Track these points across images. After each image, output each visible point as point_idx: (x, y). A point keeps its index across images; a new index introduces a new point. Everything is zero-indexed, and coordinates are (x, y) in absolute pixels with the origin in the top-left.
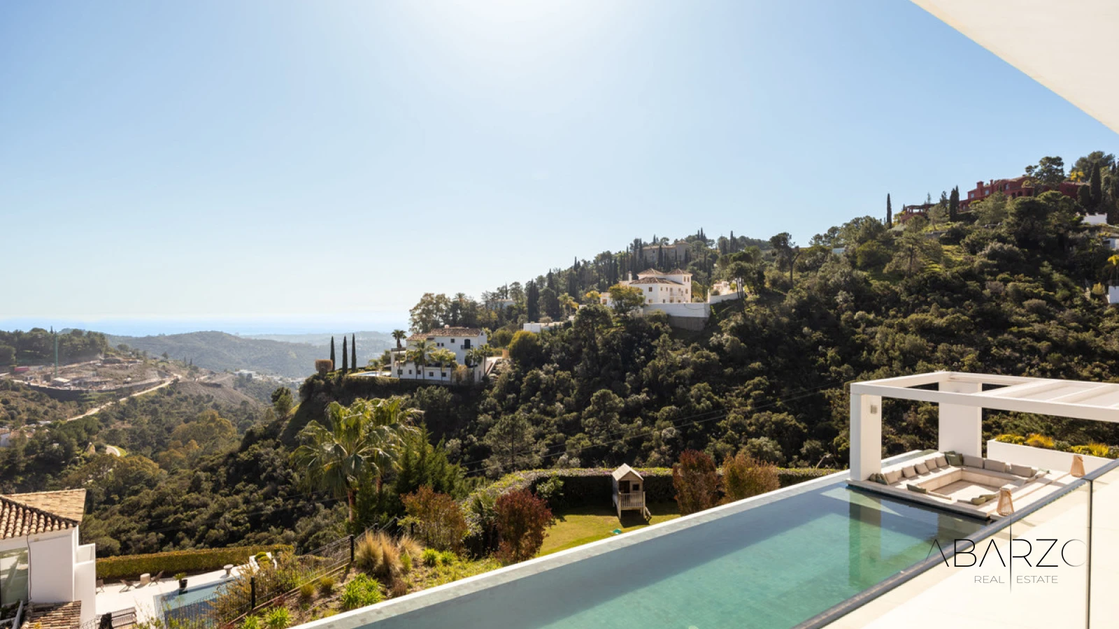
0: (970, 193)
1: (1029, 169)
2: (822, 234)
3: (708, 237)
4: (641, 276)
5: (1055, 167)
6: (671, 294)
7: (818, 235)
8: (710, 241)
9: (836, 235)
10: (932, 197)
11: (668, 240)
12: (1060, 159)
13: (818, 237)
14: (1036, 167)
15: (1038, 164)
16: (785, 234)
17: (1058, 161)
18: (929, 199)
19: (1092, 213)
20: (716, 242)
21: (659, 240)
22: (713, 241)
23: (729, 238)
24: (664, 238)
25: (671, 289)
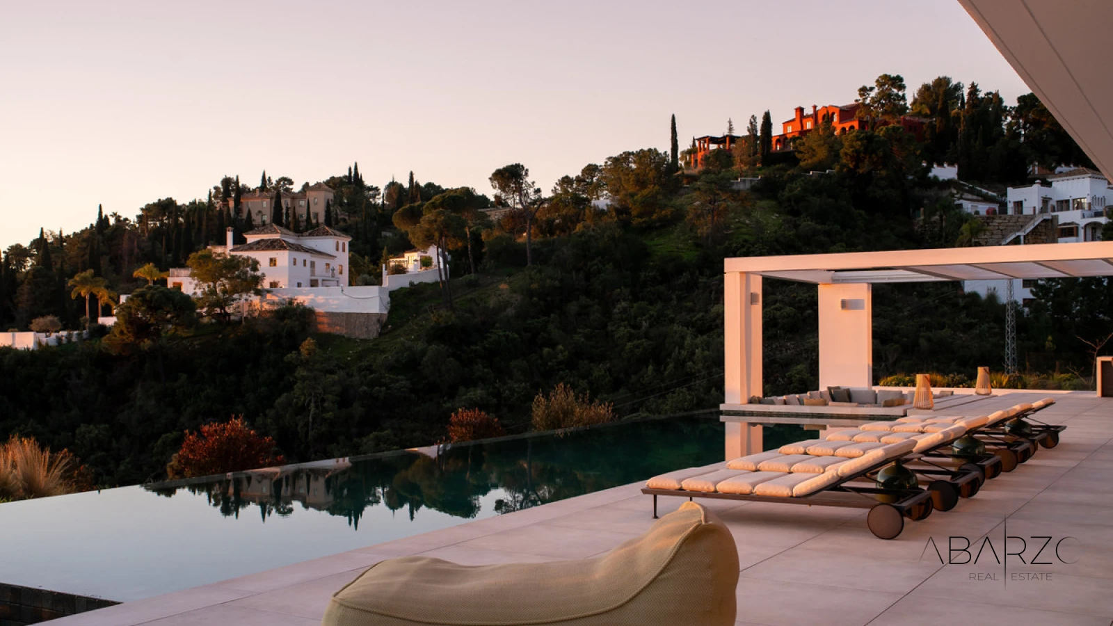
0: (786, 124)
1: (864, 91)
2: (573, 175)
3: (368, 182)
4: (251, 239)
5: (895, 91)
6: (313, 273)
7: (567, 177)
8: (371, 189)
9: (595, 179)
10: (734, 126)
11: (291, 182)
12: (901, 80)
13: (566, 181)
14: (872, 89)
15: (874, 85)
16: (518, 166)
17: (897, 82)
18: (730, 129)
19: (941, 165)
20: (382, 191)
21: (274, 182)
22: (377, 189)
23: (406, 185)
24: (284, 179)
25: (313, 264)
